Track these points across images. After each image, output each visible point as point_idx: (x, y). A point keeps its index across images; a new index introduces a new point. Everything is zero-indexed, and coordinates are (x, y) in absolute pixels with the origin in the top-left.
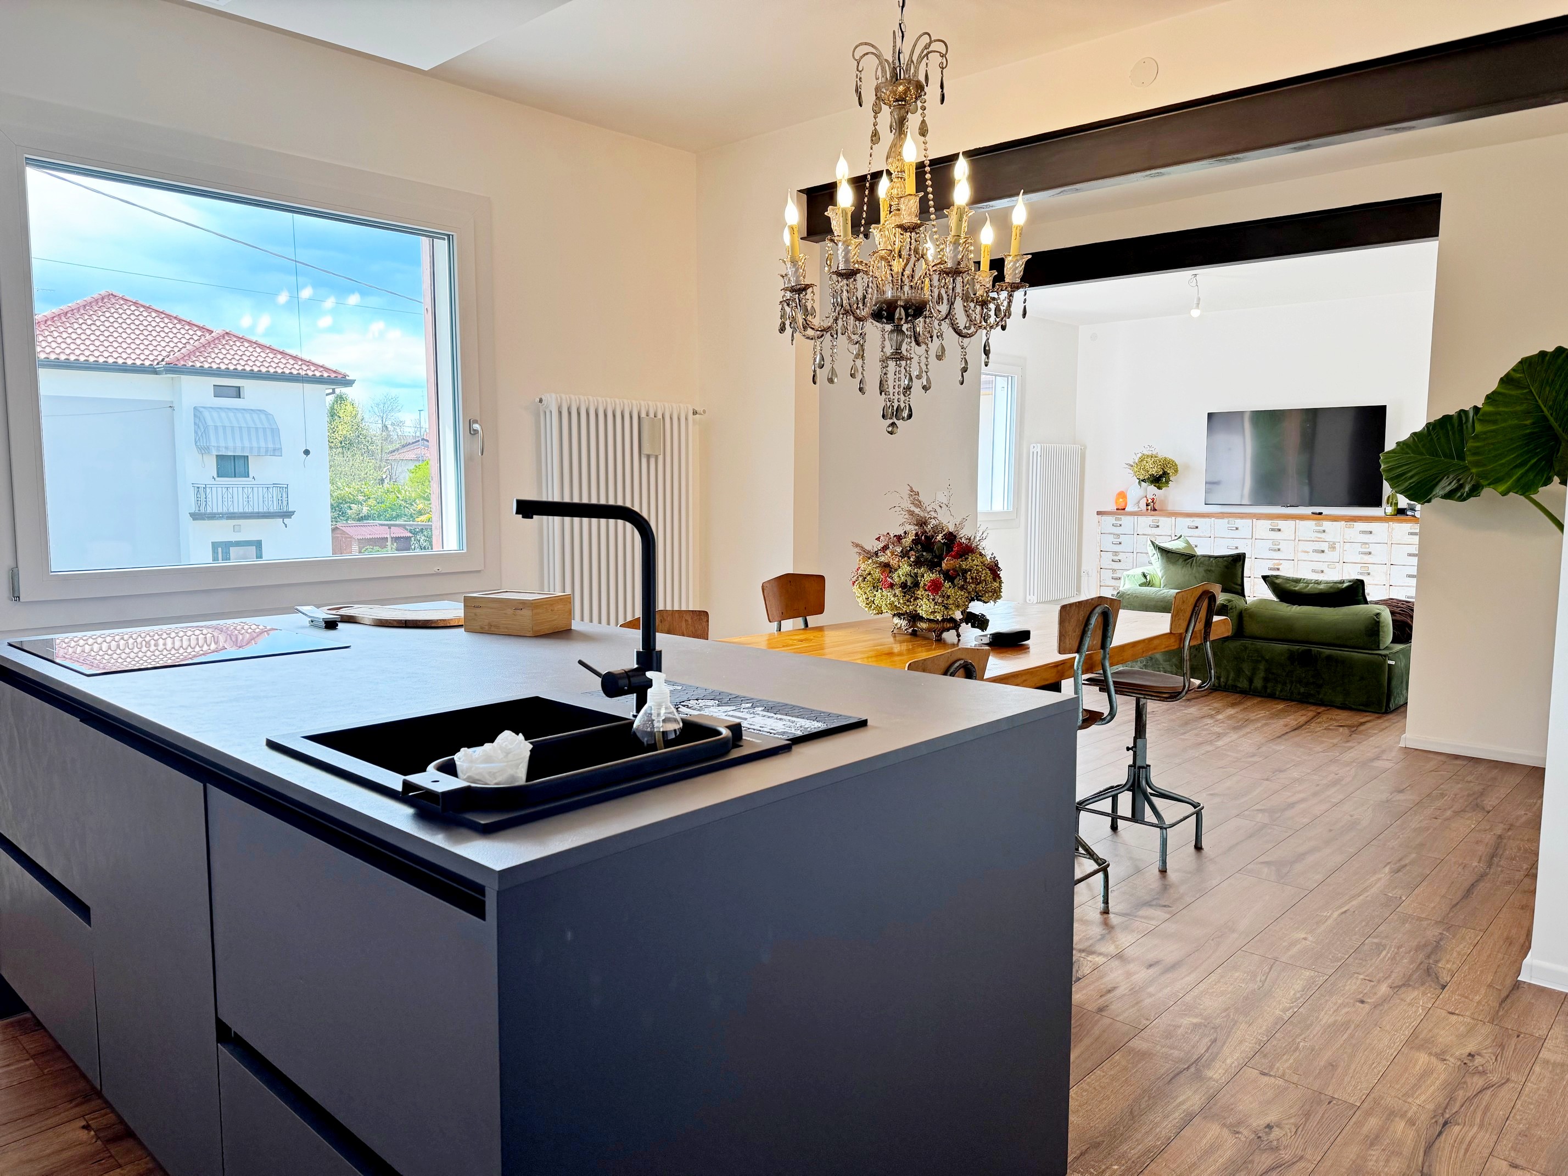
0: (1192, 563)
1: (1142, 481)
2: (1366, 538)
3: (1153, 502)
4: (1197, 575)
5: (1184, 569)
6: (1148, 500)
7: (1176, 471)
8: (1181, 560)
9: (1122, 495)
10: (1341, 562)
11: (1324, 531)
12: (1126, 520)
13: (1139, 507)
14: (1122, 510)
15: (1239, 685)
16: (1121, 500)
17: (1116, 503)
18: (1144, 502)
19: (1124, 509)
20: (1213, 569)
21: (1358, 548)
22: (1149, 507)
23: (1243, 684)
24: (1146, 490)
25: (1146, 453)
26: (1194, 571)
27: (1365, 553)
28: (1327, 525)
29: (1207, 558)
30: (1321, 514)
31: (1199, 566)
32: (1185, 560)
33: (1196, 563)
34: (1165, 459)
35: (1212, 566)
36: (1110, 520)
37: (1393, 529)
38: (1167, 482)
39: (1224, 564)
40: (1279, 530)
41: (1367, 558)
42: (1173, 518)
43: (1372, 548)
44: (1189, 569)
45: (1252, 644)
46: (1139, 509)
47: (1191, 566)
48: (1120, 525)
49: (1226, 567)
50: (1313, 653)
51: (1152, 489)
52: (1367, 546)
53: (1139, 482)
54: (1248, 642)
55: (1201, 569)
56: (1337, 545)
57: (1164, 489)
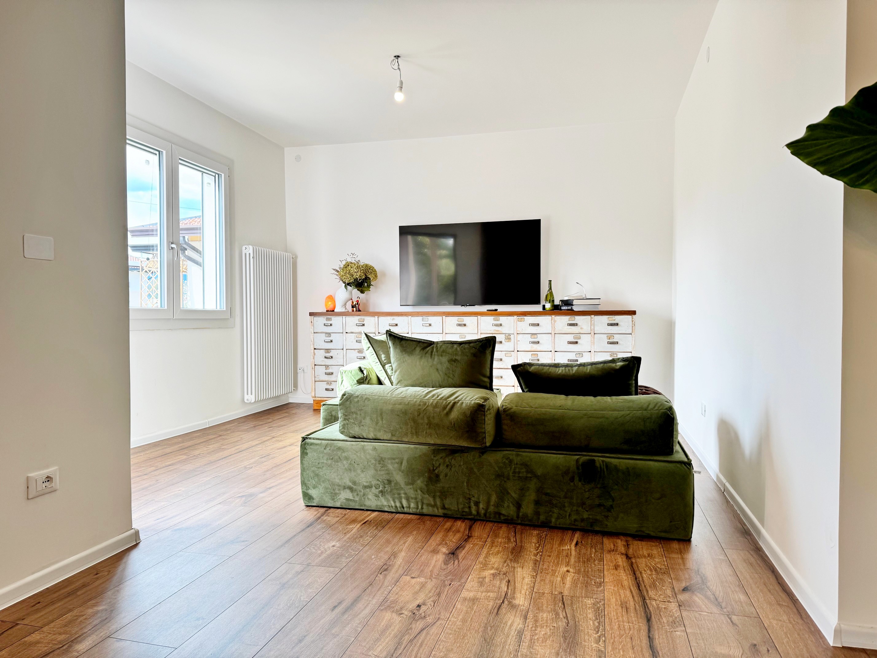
0: (432, 352)
1: (348, 284)
2: (534, 330)
3: (358, 304)
4: (439, 367)
5: (423, 360)
6: (353, 302)
7: (376, 276)
8: (418, 349)
9: (331, 298)
10: (516, 351)
11: (501, 325)
12: (336, 321)
13: (346, 309)
14: (331, 312)
15: (504, 512)
16: (330, 303)
17: (326, 305)
18: (349, 305)
19: (333, 311)
20: (458, 358)
21: (529, 338)
22: (355, 309)
23: (509, 510)
24: (351, 293)
25: (349, 260)
26: (435, 363)
27: (534, 343)
28: (503, 320)
29: (450, 345)
30: (496, 310)
31: (442, 356)
32: (424, 349)
33: (437, 351)
34: (367, 265)
35: (456, 354)
36: (322, 320)
37: (555, 321)
38: (369, 286)
39: (472, 351)
40: (465, 325)
41: (536, 347)
42: (376, 317)
43: (539, 338)
44: (430, 360)
45: (518, 455)
46: (346, 311)
47: (431, 355)
48: (331, 325)
49: (474, 355)
50: (598, 464)
51: (356, 292)
52: (536, 336)
53: (345, 286)
54: (511, 453)
55: (444, 359)
56: (512, 336)
57: (366, 292)
